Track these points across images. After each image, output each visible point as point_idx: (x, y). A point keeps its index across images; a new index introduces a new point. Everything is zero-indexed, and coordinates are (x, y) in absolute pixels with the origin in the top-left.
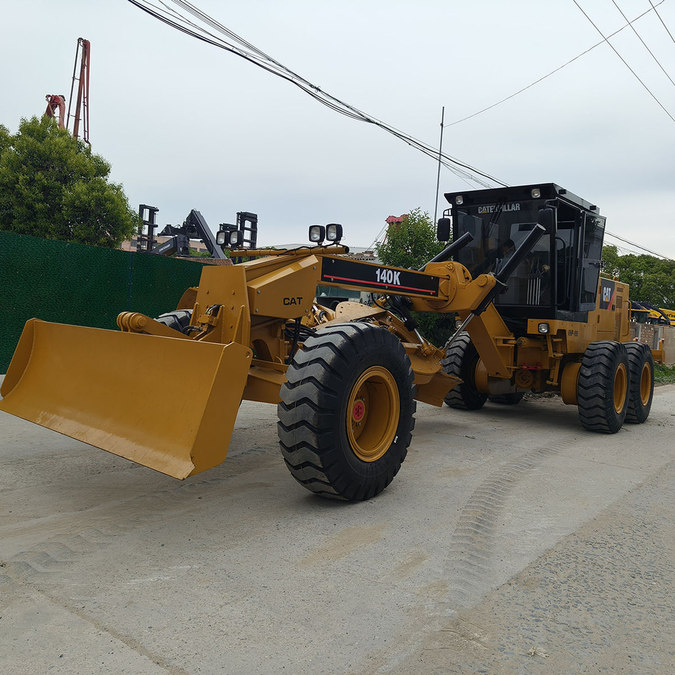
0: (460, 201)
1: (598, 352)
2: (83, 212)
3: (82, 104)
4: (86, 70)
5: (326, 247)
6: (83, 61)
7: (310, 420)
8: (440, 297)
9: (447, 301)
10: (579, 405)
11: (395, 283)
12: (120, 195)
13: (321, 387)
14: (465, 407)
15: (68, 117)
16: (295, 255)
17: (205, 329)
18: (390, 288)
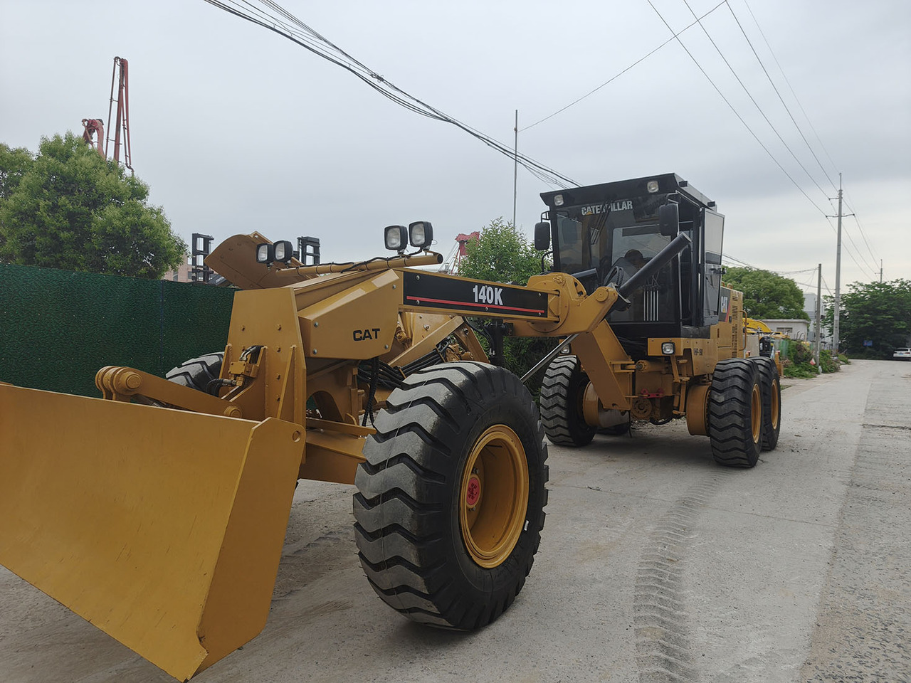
0: (559, 201)
1: (731, 373)
2: (117, 239)
3: (122, 127)
4: (124, 90)
5: (409, 256)
6: (121, 81)
7: (406, 523)
8: (550, 317)
9: (558, 322)
10: (711, 437)
11: (496, 303)
12: (160, 220)
13: (420, 471)
14: (573, 444)
15: (107, 141)
16: (365, 271)
17: (239, 383)
18: (491, 310)
